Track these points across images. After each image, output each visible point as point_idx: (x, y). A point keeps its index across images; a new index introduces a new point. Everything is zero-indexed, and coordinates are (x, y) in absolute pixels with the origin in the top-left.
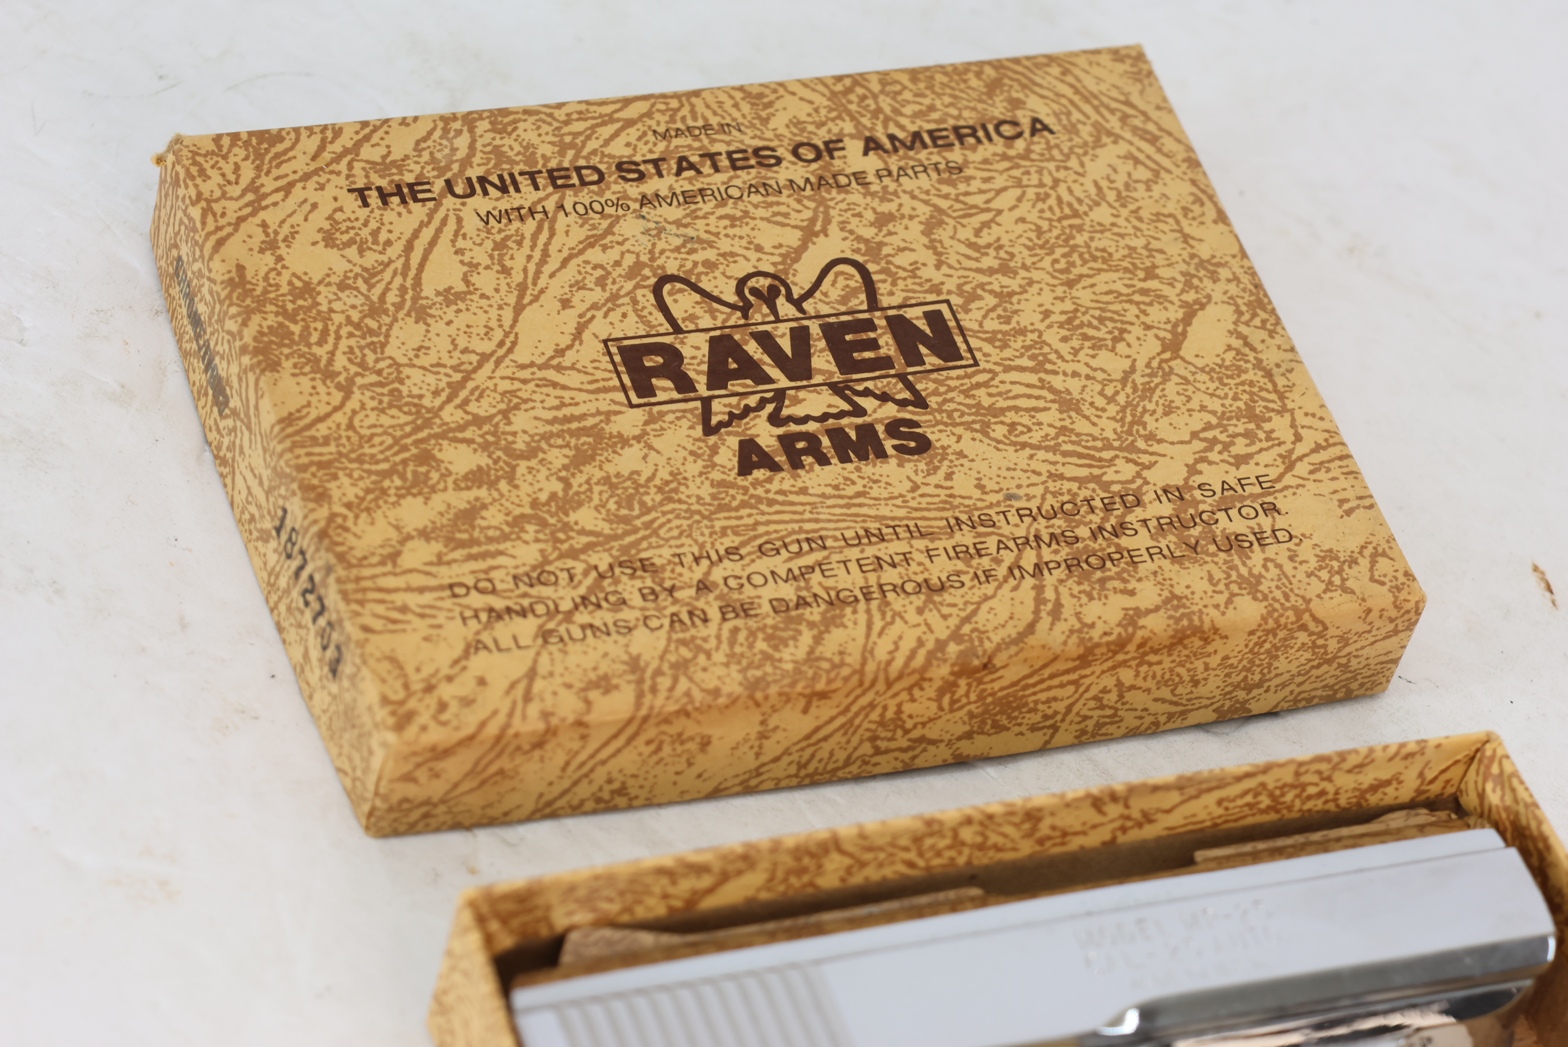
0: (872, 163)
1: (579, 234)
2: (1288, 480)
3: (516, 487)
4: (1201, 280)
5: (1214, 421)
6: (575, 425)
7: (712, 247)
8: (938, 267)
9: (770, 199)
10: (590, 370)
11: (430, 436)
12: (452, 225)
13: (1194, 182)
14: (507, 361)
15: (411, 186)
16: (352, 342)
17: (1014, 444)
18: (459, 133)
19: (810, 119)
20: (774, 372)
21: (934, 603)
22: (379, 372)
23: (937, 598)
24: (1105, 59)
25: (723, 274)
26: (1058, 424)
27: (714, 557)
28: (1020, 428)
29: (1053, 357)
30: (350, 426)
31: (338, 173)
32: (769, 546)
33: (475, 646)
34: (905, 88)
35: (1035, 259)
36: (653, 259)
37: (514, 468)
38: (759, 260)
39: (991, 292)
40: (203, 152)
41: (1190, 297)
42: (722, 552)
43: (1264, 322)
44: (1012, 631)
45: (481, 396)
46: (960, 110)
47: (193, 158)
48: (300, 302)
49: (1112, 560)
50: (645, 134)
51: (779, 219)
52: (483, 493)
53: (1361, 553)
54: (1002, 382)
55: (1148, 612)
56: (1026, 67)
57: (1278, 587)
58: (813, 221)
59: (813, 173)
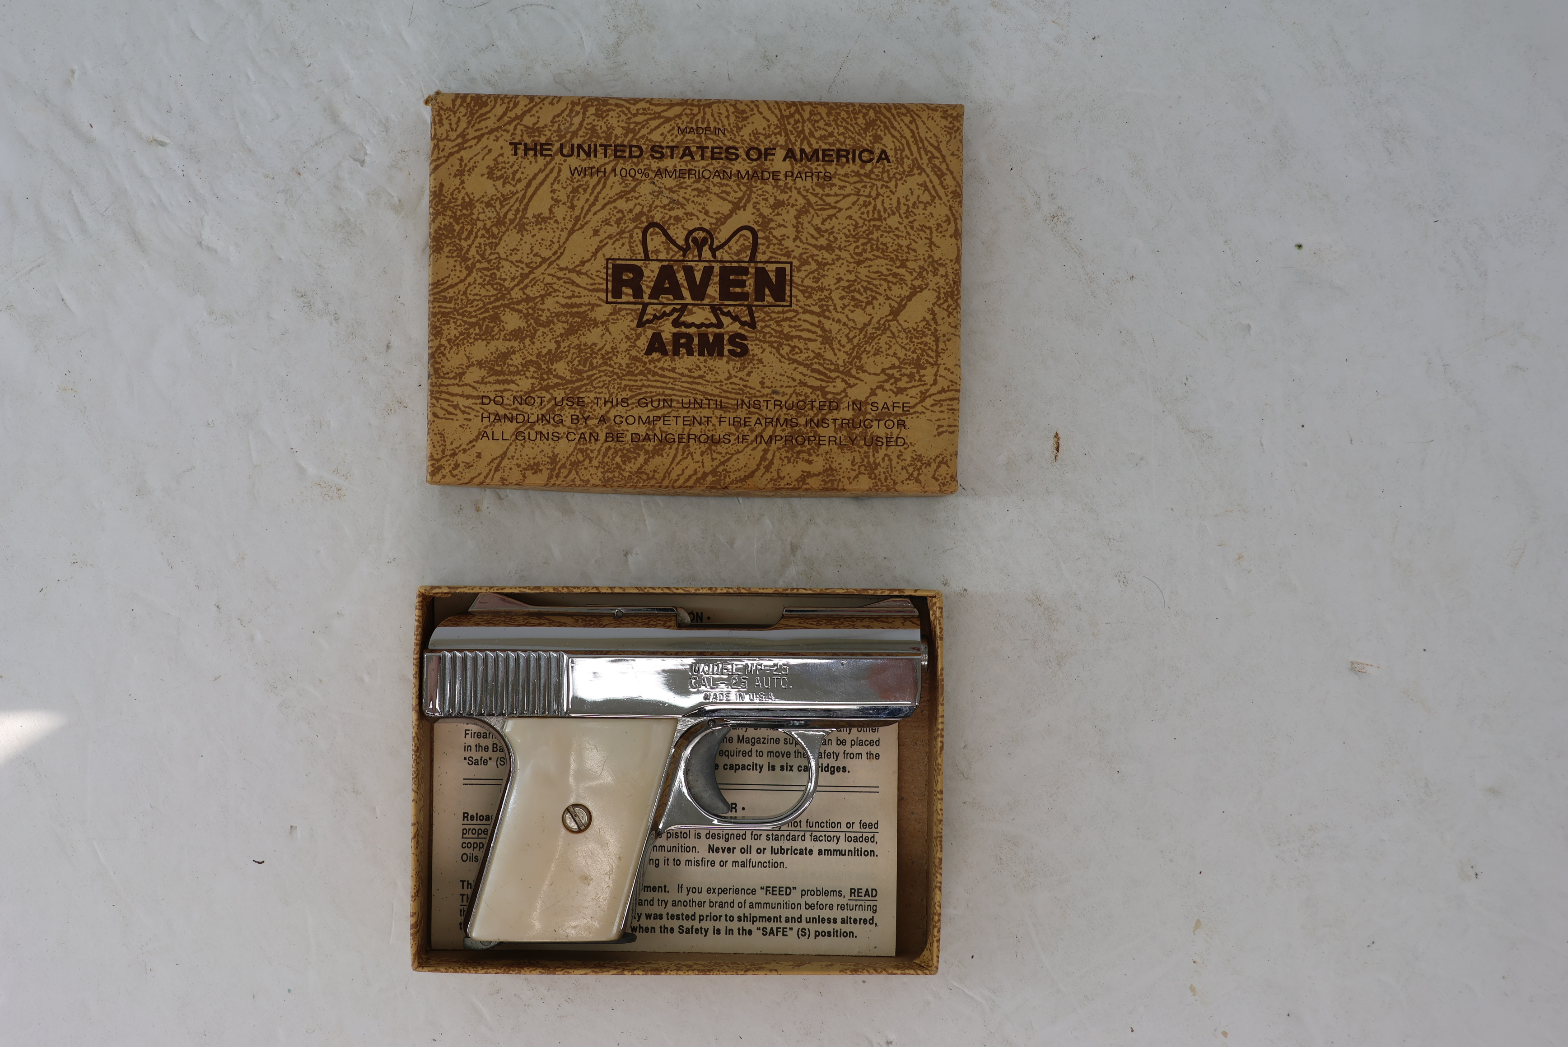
0: (786, 166)
1: (618, 188)
2: (919, 408)
3: (533, 343)
4: (928, 273)
5: (897, 363)
6: (575, 310)
7: (683, 208)
8: (794, 240)
9: (724, 182)
10: (594, 277)
11: (502, 305)
12: (554, 174)
13: (951, 208)
14: (554, 265)
15: (542, 145)
16: (482, 241)
17: (790, 359)
18: (578, 113)
19: (763, 132)
20: (686, 293)
21: (711, 450)
22: (489, 262)
23: (714, 448)
24: (937, 115)
25: (683, 226)
26: (817, 351)
27: (615, 403)
28: (797, 350)
29: (831, 308)
30: (465, 293)
31: (508, 131)
32: (644, 401)
33: (483, 435)
34: (822, 118)
35: (847, 244)
36: (649, 211)
37: (536, 331)
38: (704, 220)
39: (816, 261)
40: (445, 108)
41: (917, 283)
42: (619, 400)
43: (949, 306)
44: (742, 474)
45: (534, 284)
46: (846, 138)
47: (439, 111)
48: (464, 211)
49: (809, 440)
50: (673, 128)
51: (724, 195)
52: (516, 344)
53: (934, 460)
54: (799, 319)
55: (815, 475)
56: (893, 115)
57: (884, 473)
58: (741, 199)
59: (752, 168)
